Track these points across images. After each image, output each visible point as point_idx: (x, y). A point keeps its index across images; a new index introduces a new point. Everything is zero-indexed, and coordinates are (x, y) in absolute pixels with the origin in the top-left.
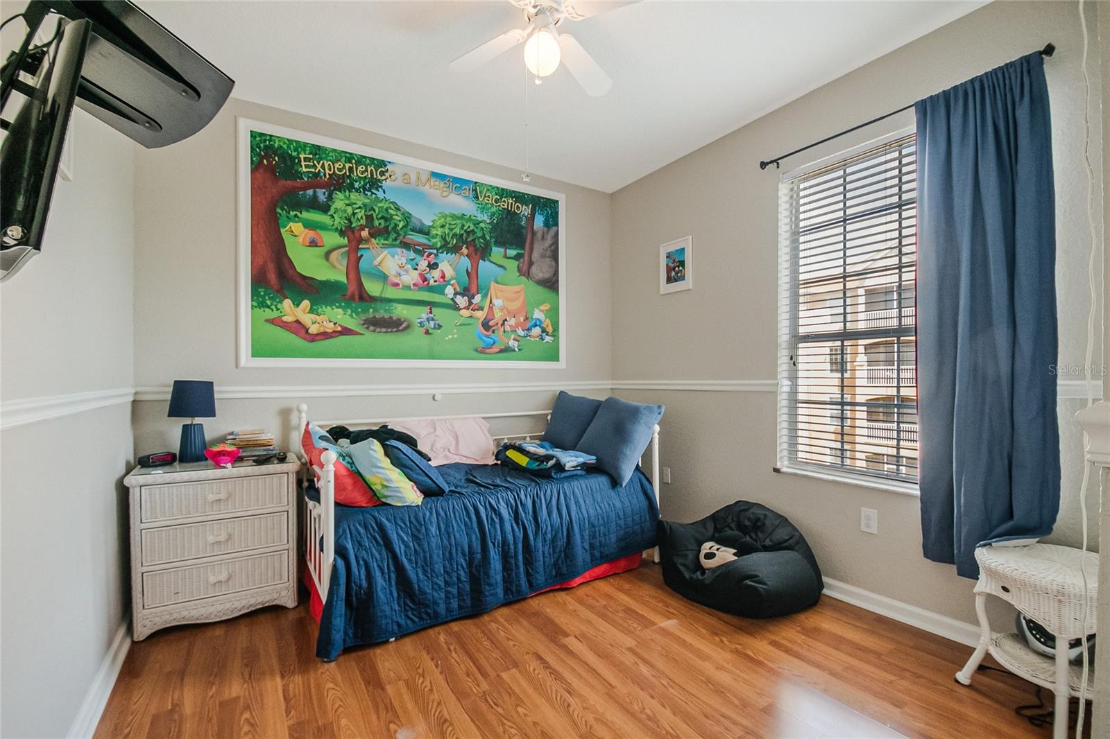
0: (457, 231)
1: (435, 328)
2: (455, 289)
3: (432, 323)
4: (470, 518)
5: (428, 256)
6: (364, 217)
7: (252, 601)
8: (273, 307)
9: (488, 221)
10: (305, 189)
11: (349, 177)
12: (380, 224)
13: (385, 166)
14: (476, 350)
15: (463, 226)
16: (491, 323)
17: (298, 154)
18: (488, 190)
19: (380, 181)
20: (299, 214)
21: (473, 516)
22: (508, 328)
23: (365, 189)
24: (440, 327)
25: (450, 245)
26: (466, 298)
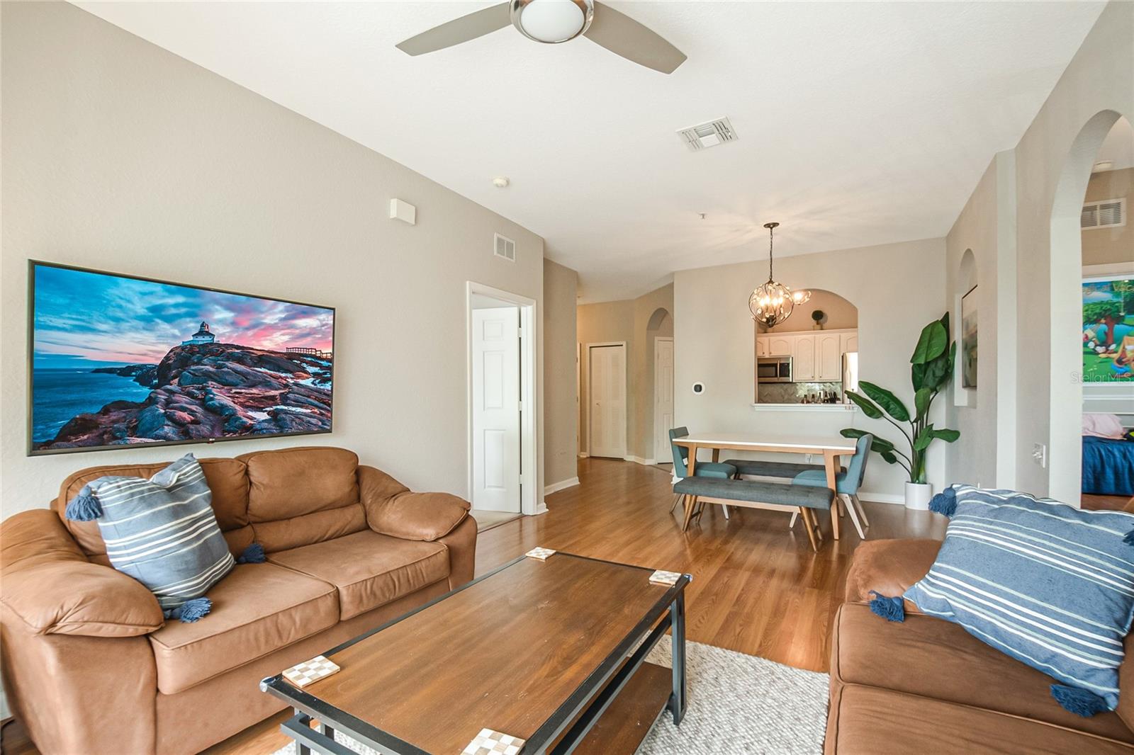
0: (1098, 311)
2: (1095, 343)
4: (1095, 454)
14: (1113, 376)
15: (1102, 307)
16: (1123, 360)
21: (1097, 453)
25: (1092, 320)
26: (1104, 347)
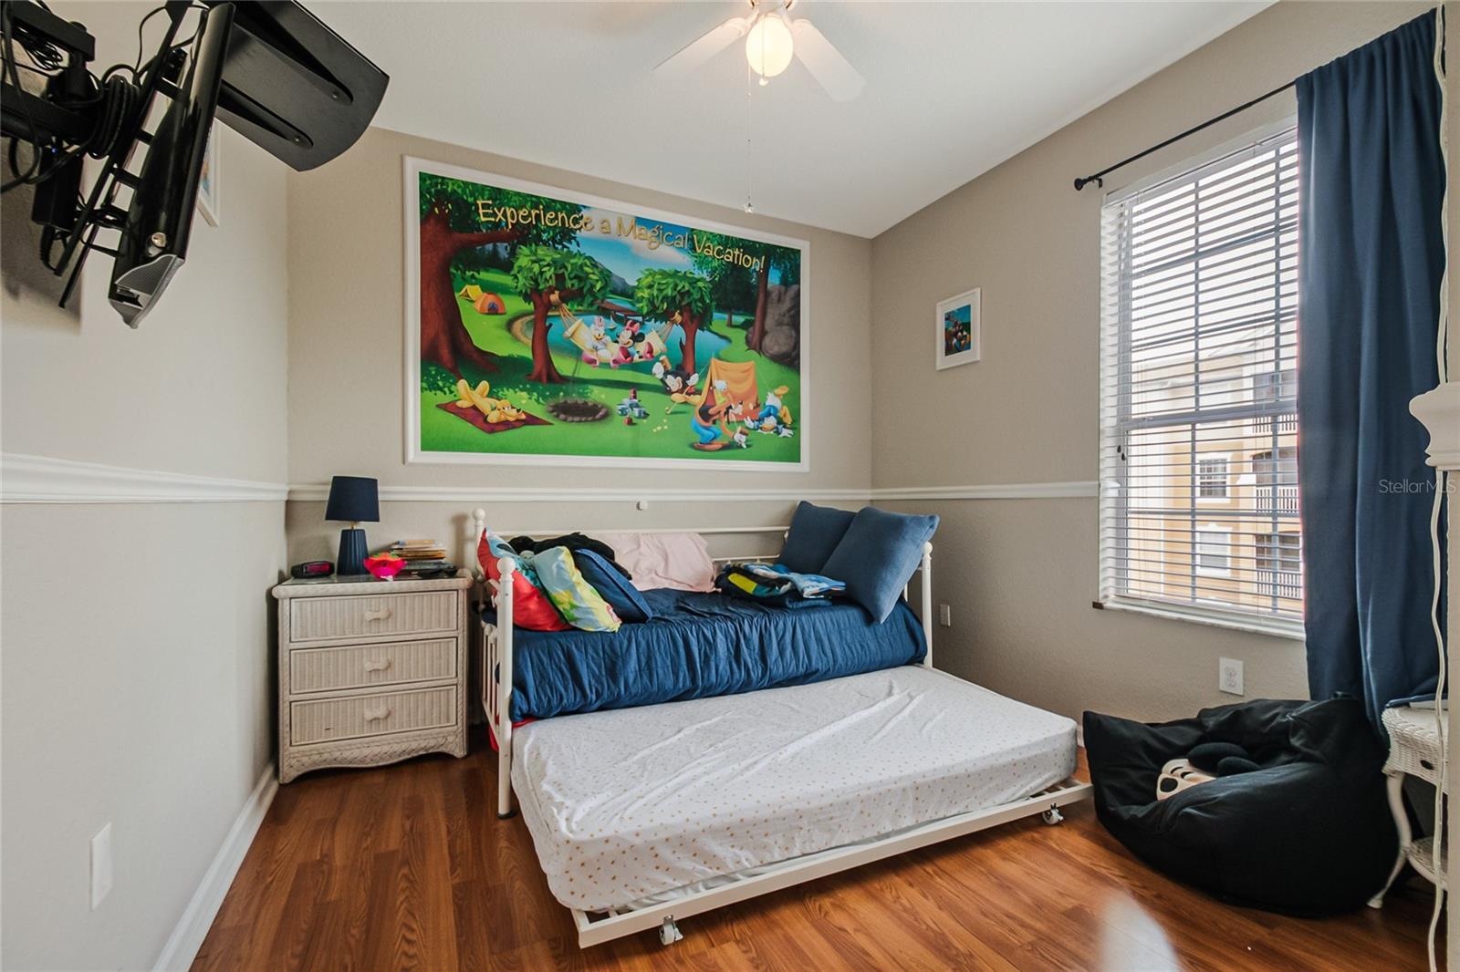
0: (669, 292)
1: (639, 417)
2: (665, 367)
3: (636, 411)
4: (677, 652)
5: (632, 325)
6: (553, 277)
7: (414, 745)
8: (446, 389)
9: (708, 279)
10: (483, 242)
11: (536, 227)
12: (573, 285)
13: (580, 211)
14: (692, 446)
15: (676, 285)
16: (711, 411)
17: (475, 199)
18: (708, 239)
19: (574, 231)
20: (476, 274)
21: (682, 650)
22: (733, 418)
23: (555, 242)
24: (646, 415)
25: (660, 311)
26: (679, 378)
